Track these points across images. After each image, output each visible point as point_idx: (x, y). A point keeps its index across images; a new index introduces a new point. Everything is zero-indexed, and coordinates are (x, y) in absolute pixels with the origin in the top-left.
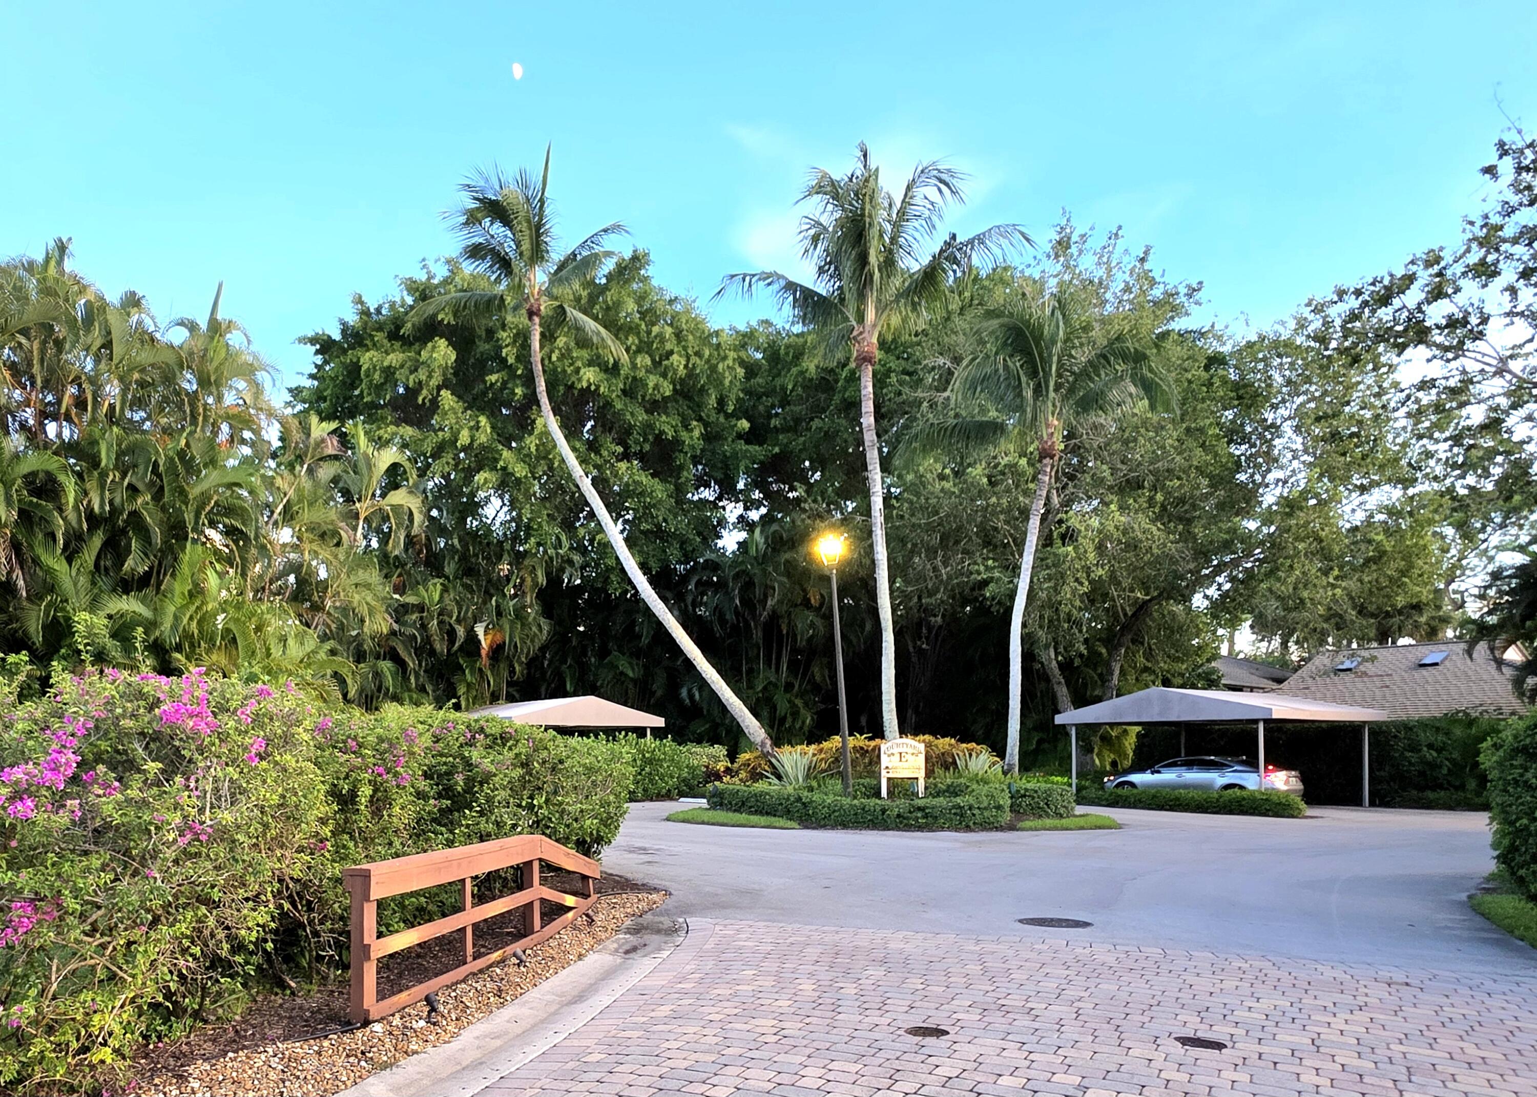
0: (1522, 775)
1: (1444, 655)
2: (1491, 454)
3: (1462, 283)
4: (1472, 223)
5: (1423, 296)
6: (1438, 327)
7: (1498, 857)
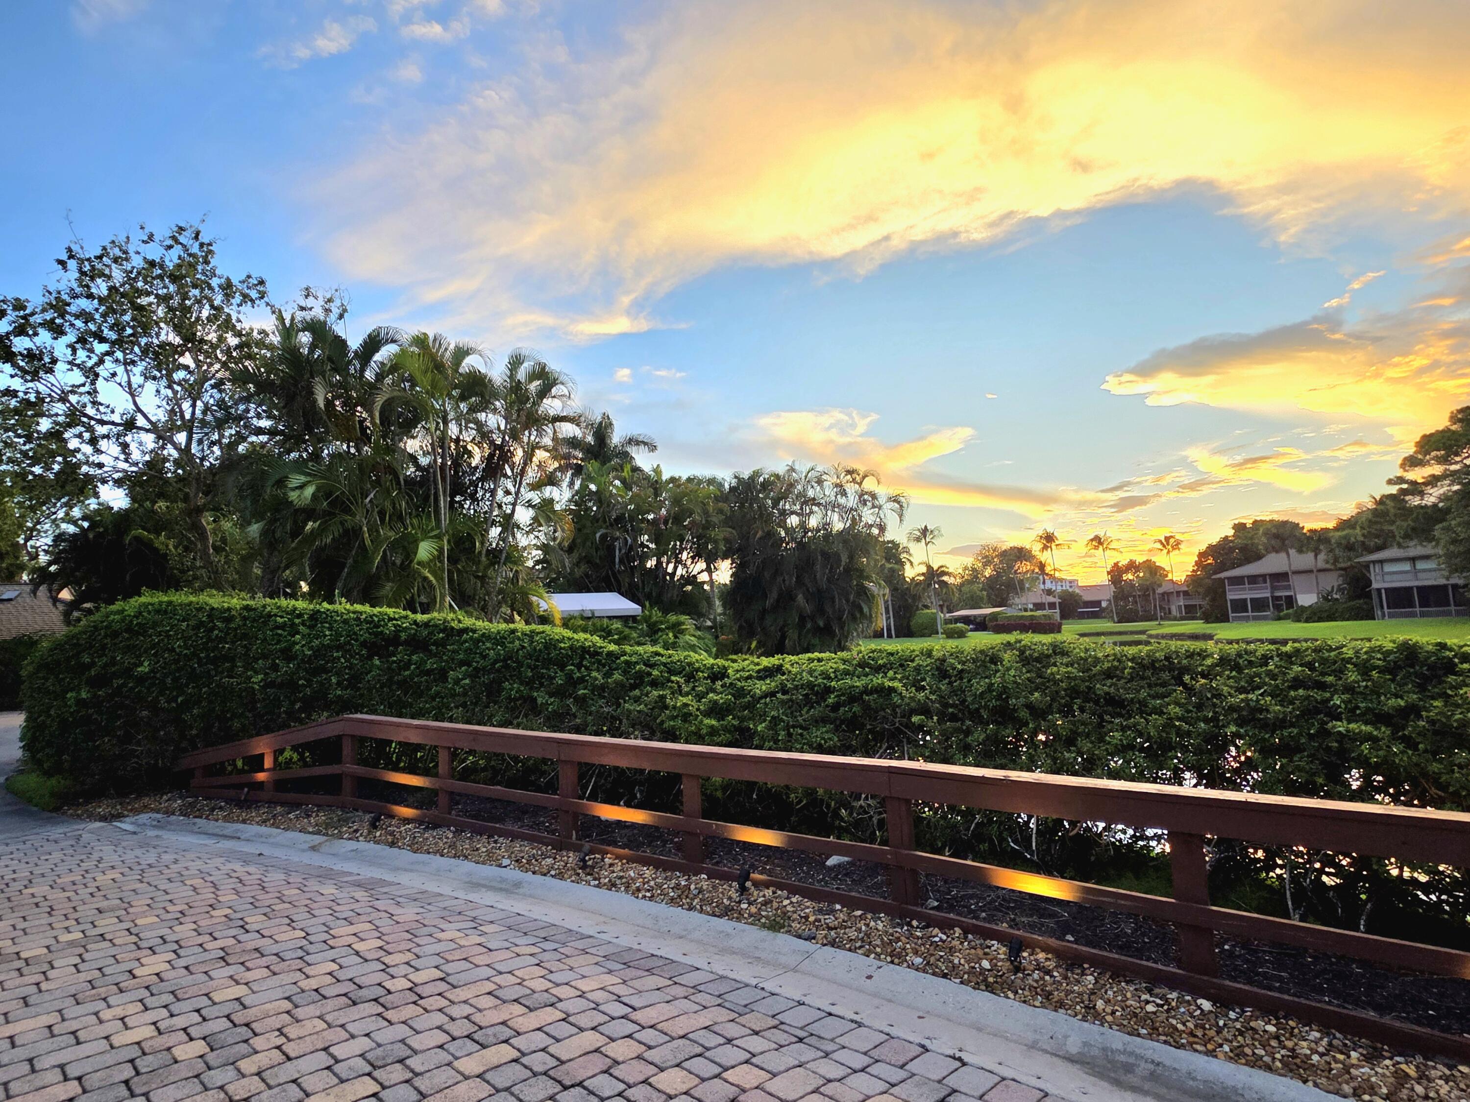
0: (43, 684)
1: (17, 593)
2: (53, 454)
3: (40, 330)
4: (50, 293)
5: (11, 329)
6: (21, 354)
7: (24, 747)
